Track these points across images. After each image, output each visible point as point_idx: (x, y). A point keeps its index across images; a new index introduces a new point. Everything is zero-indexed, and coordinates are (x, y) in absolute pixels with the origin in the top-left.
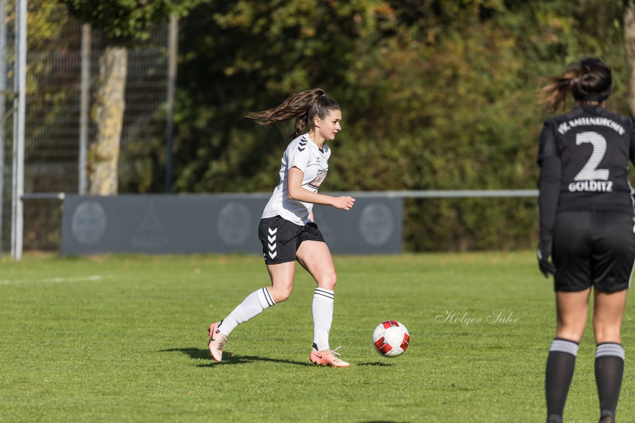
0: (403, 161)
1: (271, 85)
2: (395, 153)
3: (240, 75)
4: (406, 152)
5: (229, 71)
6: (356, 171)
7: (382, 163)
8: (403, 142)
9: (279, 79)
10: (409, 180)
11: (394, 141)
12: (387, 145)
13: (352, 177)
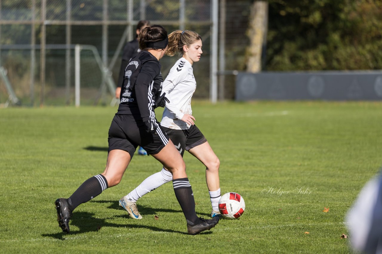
0: (369, 56)
1: (303, 20)
2: (365, 52)
3: (289, 15)
4: (370, 52)
5: (283, 13)
6: (346, 60)
7: (358, 57)
8: (368, 47)
9: (307, 16)
10: (371, 65)
11: (363, 47)
12: (360, 49)
13: (343, 63)
